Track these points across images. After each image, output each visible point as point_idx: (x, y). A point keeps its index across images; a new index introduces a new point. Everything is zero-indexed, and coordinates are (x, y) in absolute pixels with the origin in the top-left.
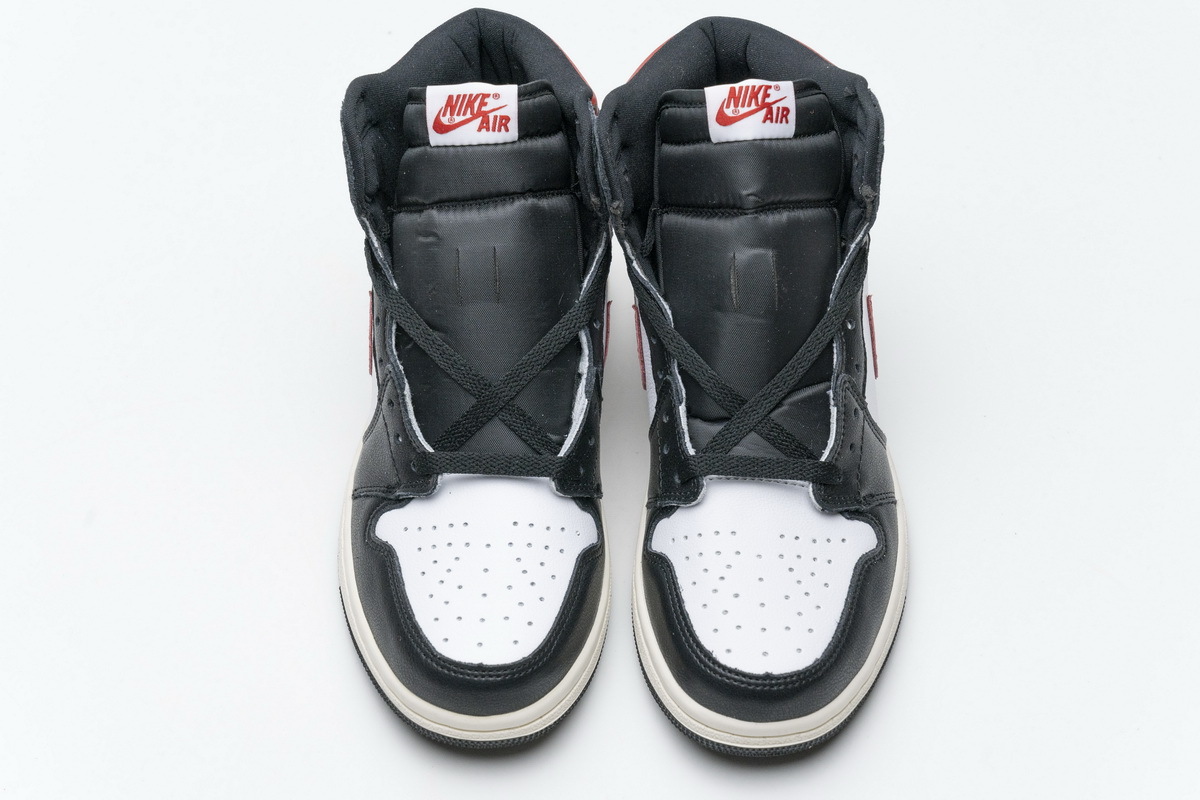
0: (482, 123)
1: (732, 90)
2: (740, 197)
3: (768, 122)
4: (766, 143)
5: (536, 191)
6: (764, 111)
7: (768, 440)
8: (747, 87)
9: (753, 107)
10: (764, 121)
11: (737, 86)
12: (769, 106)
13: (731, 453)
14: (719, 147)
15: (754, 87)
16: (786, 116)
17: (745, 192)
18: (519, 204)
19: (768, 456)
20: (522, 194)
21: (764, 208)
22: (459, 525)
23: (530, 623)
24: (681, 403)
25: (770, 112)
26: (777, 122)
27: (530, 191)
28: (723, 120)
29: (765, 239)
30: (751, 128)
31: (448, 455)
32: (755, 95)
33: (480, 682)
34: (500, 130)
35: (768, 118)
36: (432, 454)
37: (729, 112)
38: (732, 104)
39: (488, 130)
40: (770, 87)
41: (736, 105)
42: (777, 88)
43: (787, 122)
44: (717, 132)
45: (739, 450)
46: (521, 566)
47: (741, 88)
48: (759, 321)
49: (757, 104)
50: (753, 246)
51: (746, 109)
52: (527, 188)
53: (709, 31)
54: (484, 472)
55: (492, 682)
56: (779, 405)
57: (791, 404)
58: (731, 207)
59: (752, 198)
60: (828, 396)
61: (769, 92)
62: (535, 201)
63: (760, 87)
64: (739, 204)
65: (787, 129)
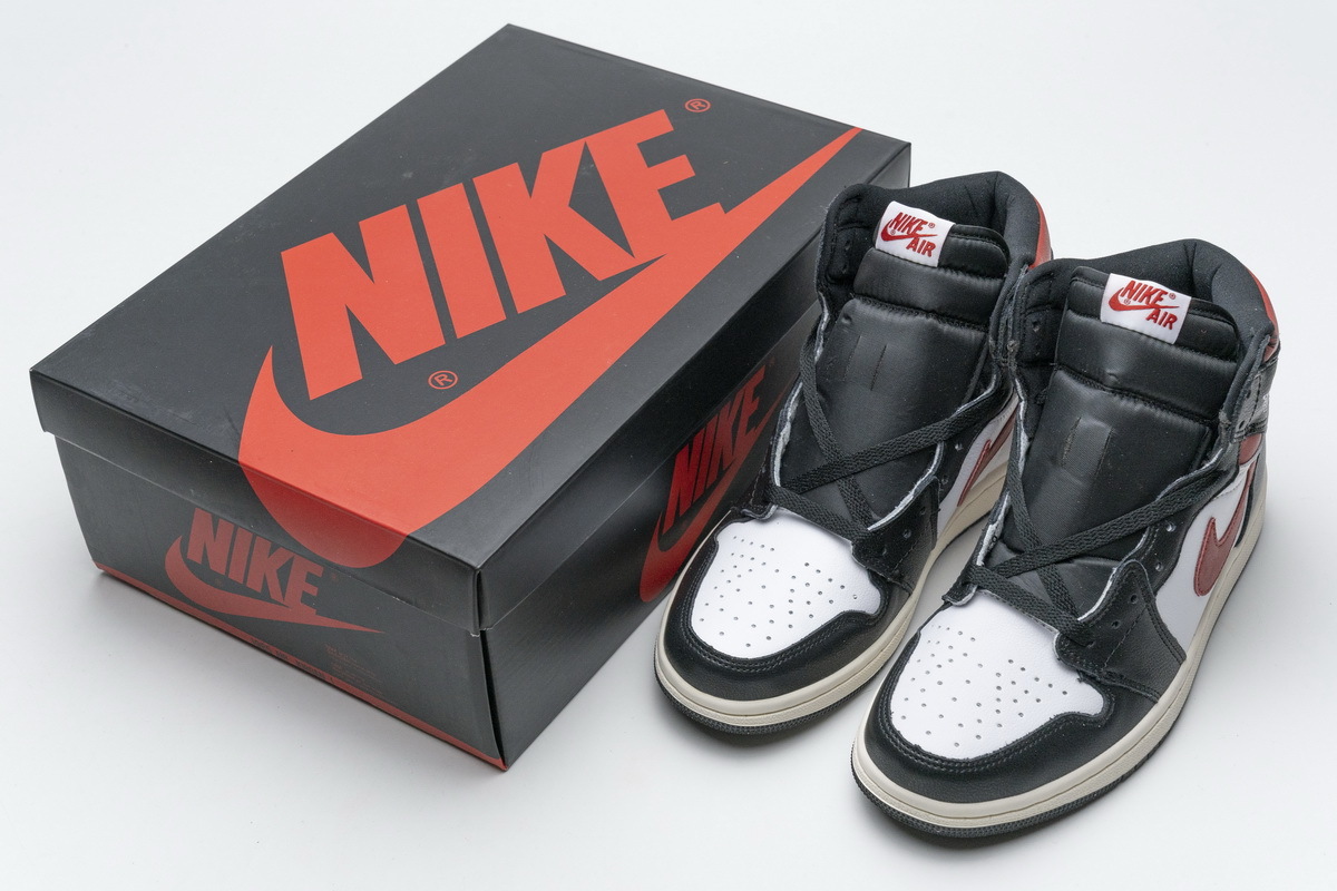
0: (912, 243)
1: (1133, 283)
2: (1104, 375)
3: (1152, 321)
4: (1143, 338)
5: (939, 314)
6: (1152, 311)
7: (1043, 582)
8: (1146, 286)
9: (1143, 303)
10: (1148, 319)
11: (1138, 281)
12: (1158, 308)
13: (1009, 580)
14: (1104, 326)
15: (1151, 288)
16: (1171, 323)
17: (1108, 371)
18: (921, 318)
19: (1035, 594)
20: (928, 312)
21: (1120, 390)
22: (768, 548)
23: (769, 638)
24: (993, 523)
25: (1157, 313)
26: (1160, 324)
27: (933, 311)
28: (1115, 304)
29: (1110, 416)
30: (1134, 320)
31: (786, 492)
32: (1149, 295)
33: (704, 660)
34: (923, 253)
35: (1152, 317)
36: (777, 487)
37: (1122, 300)
38: (1127, 295)
39: (914, 250)
40: (1166, 293)
41: (1130, 297)
42: (1173, 297)
43: (1171, 328)
44: (1108, 314)
45: (1017, 581)
46: (792, 596)
47: (1140, 284)
48: (1078, 482)
49: (1148, 302)
50: (1097, 417)
51: (1136, 303)
52: (931, 308)
53: (1190, 249)
54: (806, 516)
55: (714, 665)
56: (1068, 560)
57: (1079, 565)
58: (1093, 378)
59: (1112, 378)
60: (1111, 571)
61: (1163, 296)
62: (935, 322)
63: (1157, 290)
64: (1101, 379)
65: (1170, 335)
